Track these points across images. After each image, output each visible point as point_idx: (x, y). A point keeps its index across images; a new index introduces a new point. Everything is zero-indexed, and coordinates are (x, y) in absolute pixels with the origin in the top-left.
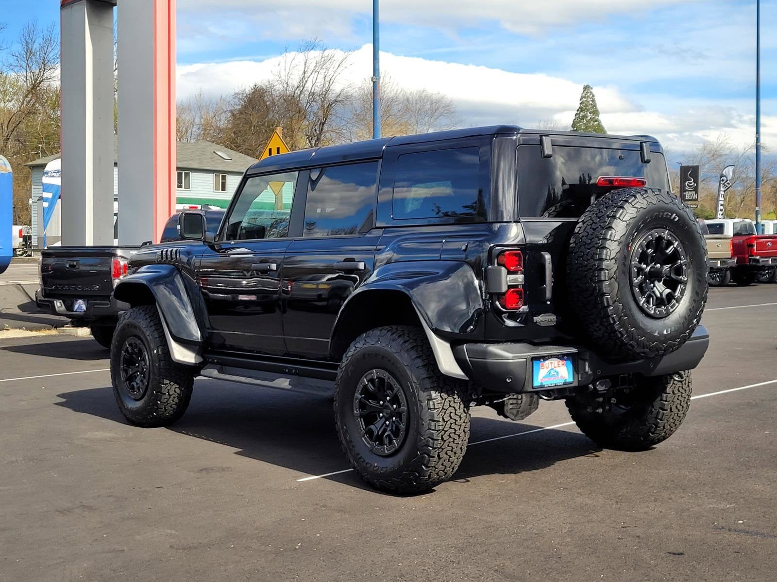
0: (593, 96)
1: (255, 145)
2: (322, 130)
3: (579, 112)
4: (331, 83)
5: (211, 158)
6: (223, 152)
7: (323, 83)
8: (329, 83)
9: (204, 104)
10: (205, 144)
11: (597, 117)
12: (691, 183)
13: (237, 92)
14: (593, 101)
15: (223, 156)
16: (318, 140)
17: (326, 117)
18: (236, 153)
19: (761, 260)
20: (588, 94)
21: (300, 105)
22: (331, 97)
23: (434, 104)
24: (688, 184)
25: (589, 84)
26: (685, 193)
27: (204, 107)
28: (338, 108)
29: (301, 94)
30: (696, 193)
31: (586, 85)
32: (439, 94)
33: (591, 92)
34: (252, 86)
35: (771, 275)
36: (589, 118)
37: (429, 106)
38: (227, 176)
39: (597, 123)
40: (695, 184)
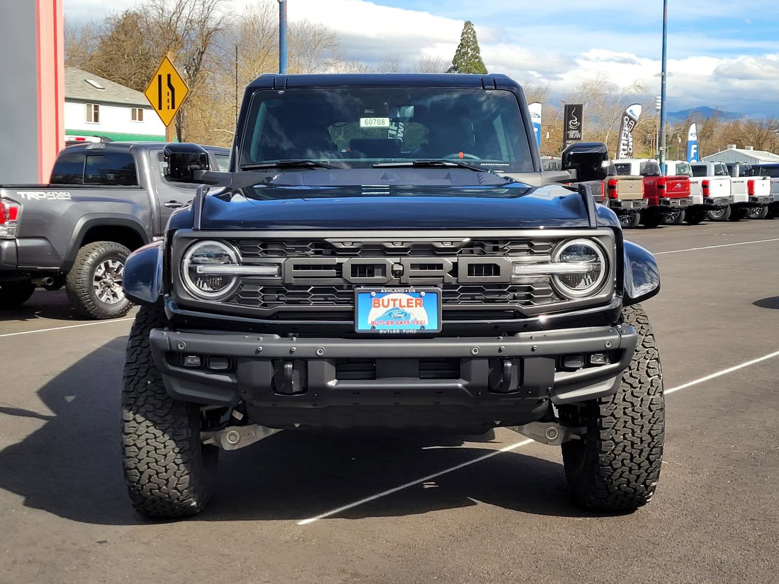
0: (474, 32)
1: (129, 74)
2: (201, 59)
3: (460, 48)
4: (210, 10)
5: (82, 87)
6: (95, 81)
7: (201, 10)
8: (208, 10)
9: (69, 30)
10: (75, 71)
11: (478, 55)
12: (575, 122)
13: (109, 16)
14: (474, 37)
15: (95, 85)
16: (197, 70)
17: (205, 46)
18: (110, 83)
19: (671, 202)
20: (470, 31)
21: (176, 33)
22: (211, 24)
23: (317, 36)
24: (571, 123)
25: (470, 20)
26: (568, 132)
27: (70, 33)
28: (219, 36)
29: (177, 21)
30: (579, 132)
31: (467, 21)
32: (322, 25)
33: (472, 29)
34: (124, 10)
35: (676, 217)
36: (470, 55)
37: (311, 38)
38: (100, 106)
39: (478, 60)
40: (579, 123)
